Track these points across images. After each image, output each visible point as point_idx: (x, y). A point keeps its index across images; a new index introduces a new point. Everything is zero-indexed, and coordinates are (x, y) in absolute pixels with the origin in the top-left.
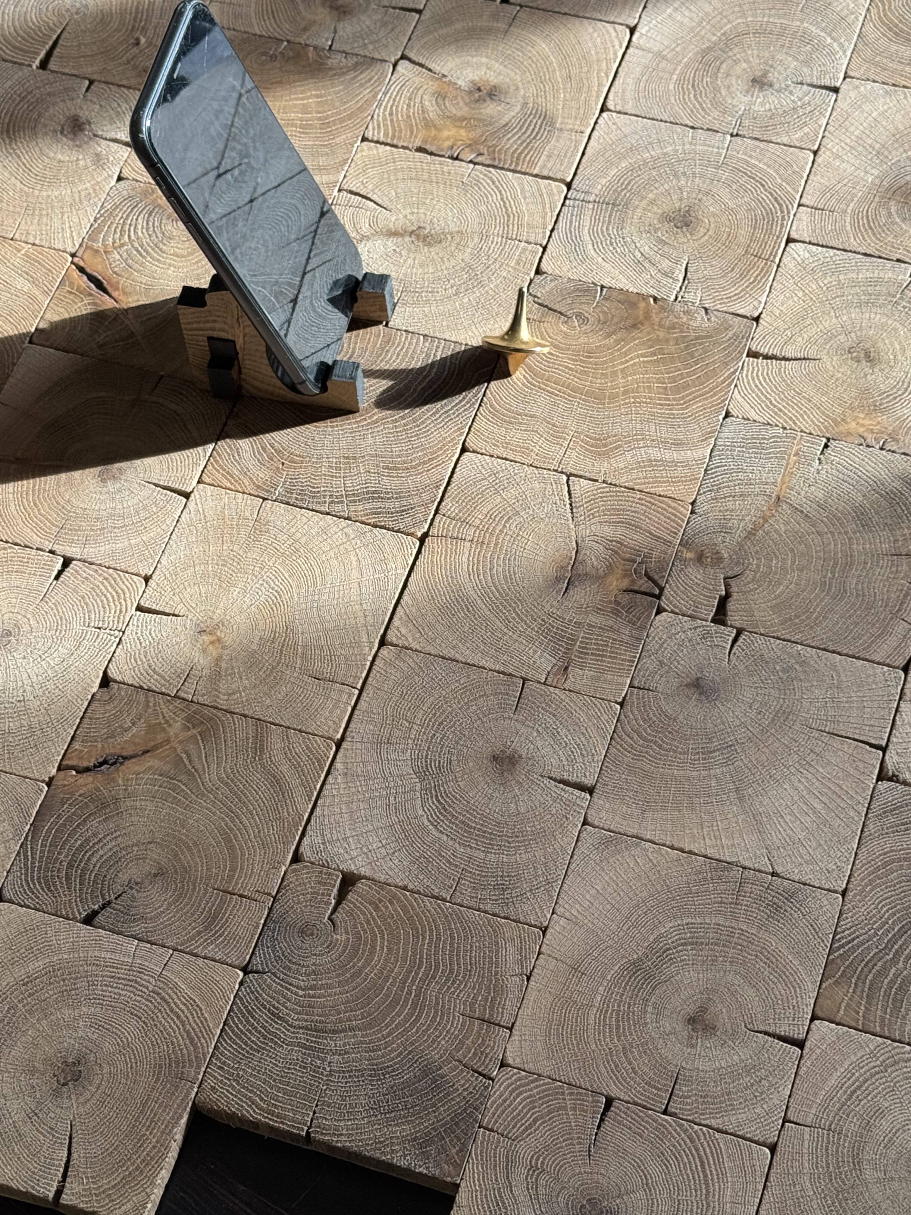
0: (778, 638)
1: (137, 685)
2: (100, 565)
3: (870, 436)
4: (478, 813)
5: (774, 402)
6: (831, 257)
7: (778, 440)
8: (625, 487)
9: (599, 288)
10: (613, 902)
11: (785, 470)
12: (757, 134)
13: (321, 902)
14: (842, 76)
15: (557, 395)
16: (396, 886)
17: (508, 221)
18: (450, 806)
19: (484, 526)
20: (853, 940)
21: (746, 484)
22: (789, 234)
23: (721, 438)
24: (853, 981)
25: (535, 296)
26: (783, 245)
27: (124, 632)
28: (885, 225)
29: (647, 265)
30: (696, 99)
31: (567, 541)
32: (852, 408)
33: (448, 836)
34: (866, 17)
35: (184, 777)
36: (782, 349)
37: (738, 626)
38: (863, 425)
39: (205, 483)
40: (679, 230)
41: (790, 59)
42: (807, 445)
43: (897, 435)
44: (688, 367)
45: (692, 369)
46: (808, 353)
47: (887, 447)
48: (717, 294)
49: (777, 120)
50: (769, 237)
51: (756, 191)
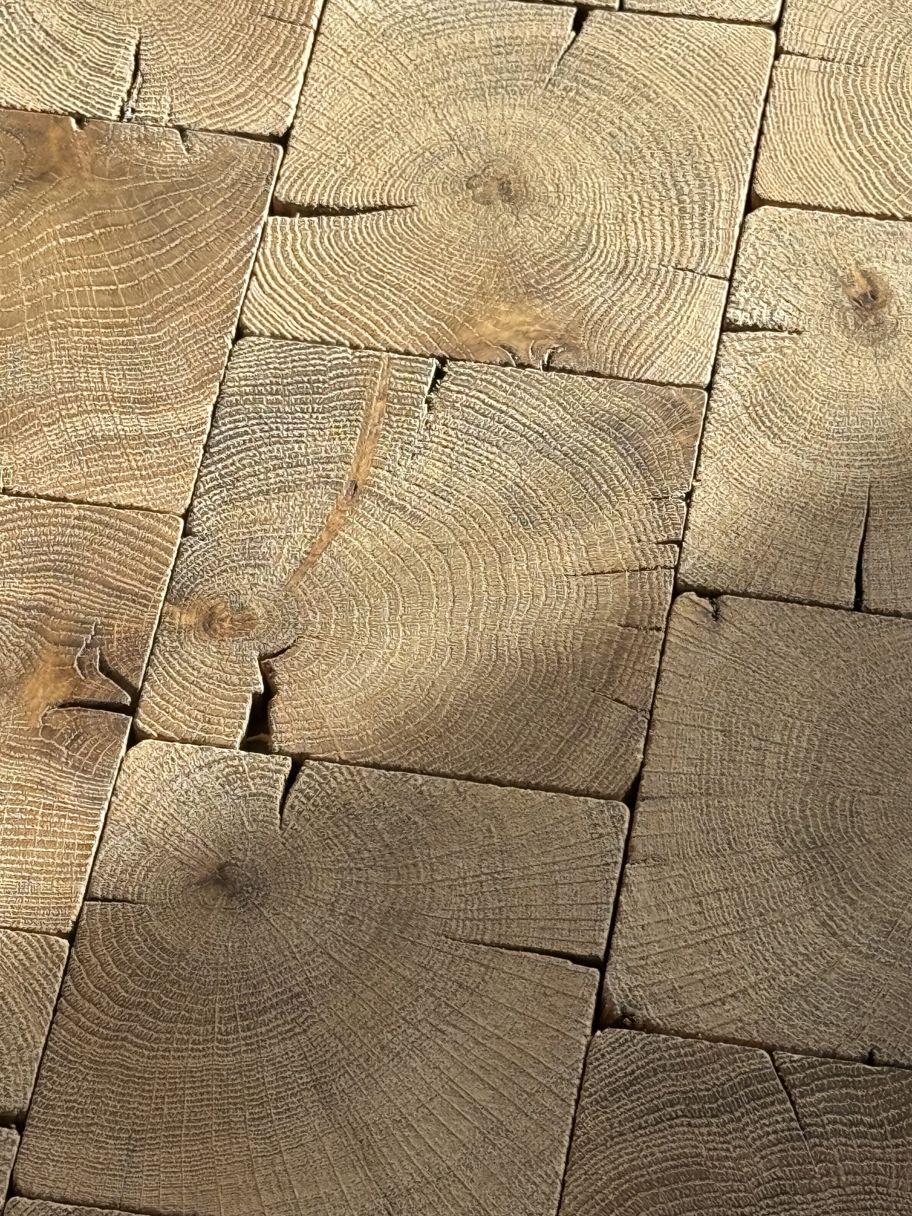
0: (376, 766)
3: (523, 345)
5: (330, 297)
7: (345, 372)
8: (48, 498)
11: (364, 430)
21: (290, 466)
23: (233, 380)
29: (59, 54)
32: (482, 294)
36: (337, 193)
37: (295, 750)
38: (507, 326)
42: (402, 375)
43: (576, 339)
44: (158, 245)
45: (164, 251)
46: (388, 196)
47: (558, 363)
48: (203, 98)
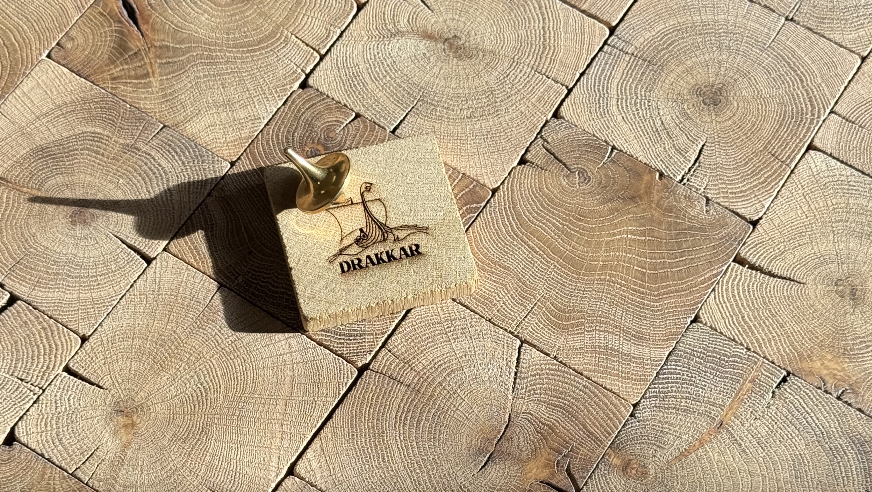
1: (39, 452)
2: (43, 312)
3: (831, 381)
5: (746, 317)
6: (847, 176)
7: (739, 360)
8: (574, 370)
9: (610, 148)
11: (737, 395)
12: (811, 24)
15: (536, 252)
17: (543, 52)
19: (425, 374)
21: (694, 399)
22: (812, 141)
23: (683, 343)
25: (545, 140)
26: (803, 150)
27: (44, 391)
31: (501, 412)
36: (770, 262)
38: (827, 368)
39: (170, 252)
40: (706, 107)
42: (766, 373)
43: (859, 388)
44: (673, 256)
45: (675, 260)
46: (795, 274)
47: (845, 398)
48: (724, 186)
49: (835, 15)
50: (792, 138)
51: (794, 85)
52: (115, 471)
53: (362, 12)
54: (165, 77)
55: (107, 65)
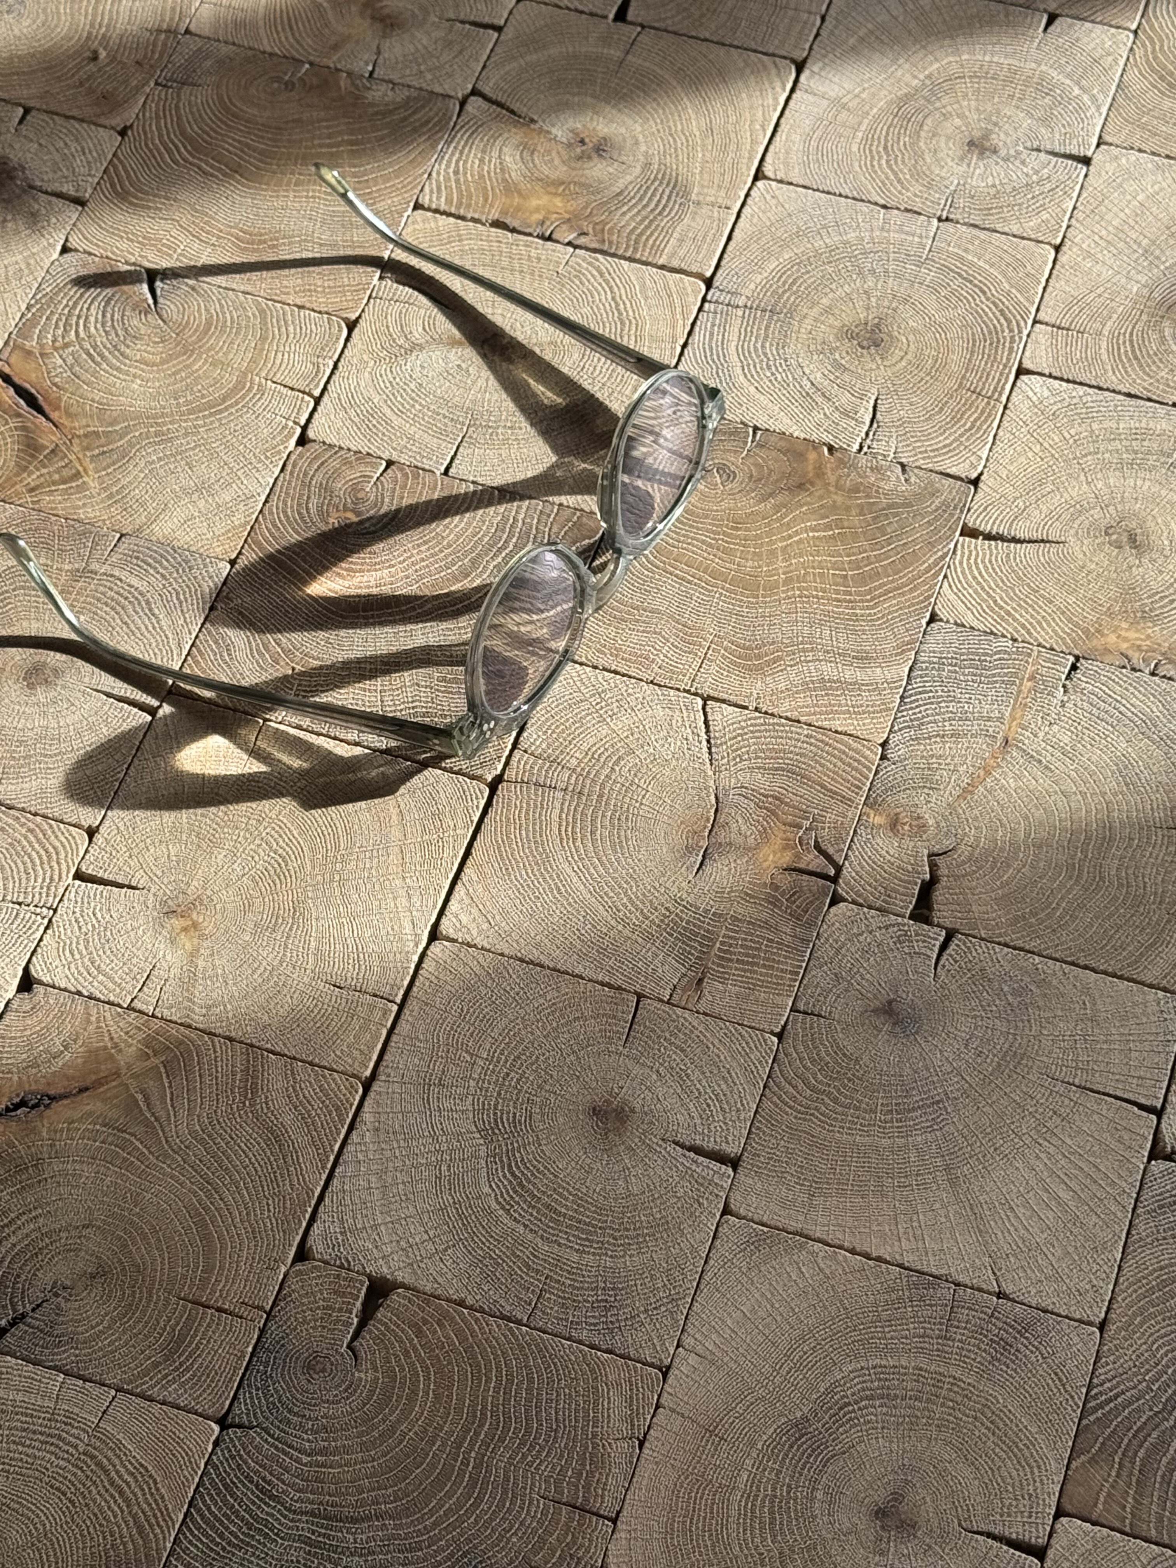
0: (1006, 945)
1: (73, 990)
2: (23, 810)
3: (1136, 655)
4: (570, 1194)
5: (999, 601)
6: (1080, 397)
7: (1006, 656)
8: (787, 718)
9: (751, 430)
10: (767, 1332)
11: (1016, 701)
12: (976, 219)
13: (337, 1321)
14: (1095, 141)
15: (689, 582)
16: (448, 1300)
17: (622, 330)
18: (529, 1182)
19: (583, 769)
20: (1116, 1396)
21: (961, 719)
22: (1020, 363)
23: (925, 651)
24: (1117, 1460)
26: (1012, 378)
27: (55, 911)
28: (1156, 354)
29: (819, 400)
30: (890, 167)
31: (703, 794)
32: (1110, 614)
33: (526, 1226)
34: (1128, 59)
35: (139, 1130)
36: (1011, 526)
37: (948, 924)
38: (1126, 640)
40: (865, 352)
41: (1022, 115)
42: (1047, 665)
44: (877, 547)
45: (883, 551)
46: (1048, 533)
47: (1161, 671)
48: (919, 444)
49: (1004, 200)
50: (992, 366)
51: (975, 300)
52: (188, 990)
53: (356, 331)
54: (104, 473)
55: (17, 475)
